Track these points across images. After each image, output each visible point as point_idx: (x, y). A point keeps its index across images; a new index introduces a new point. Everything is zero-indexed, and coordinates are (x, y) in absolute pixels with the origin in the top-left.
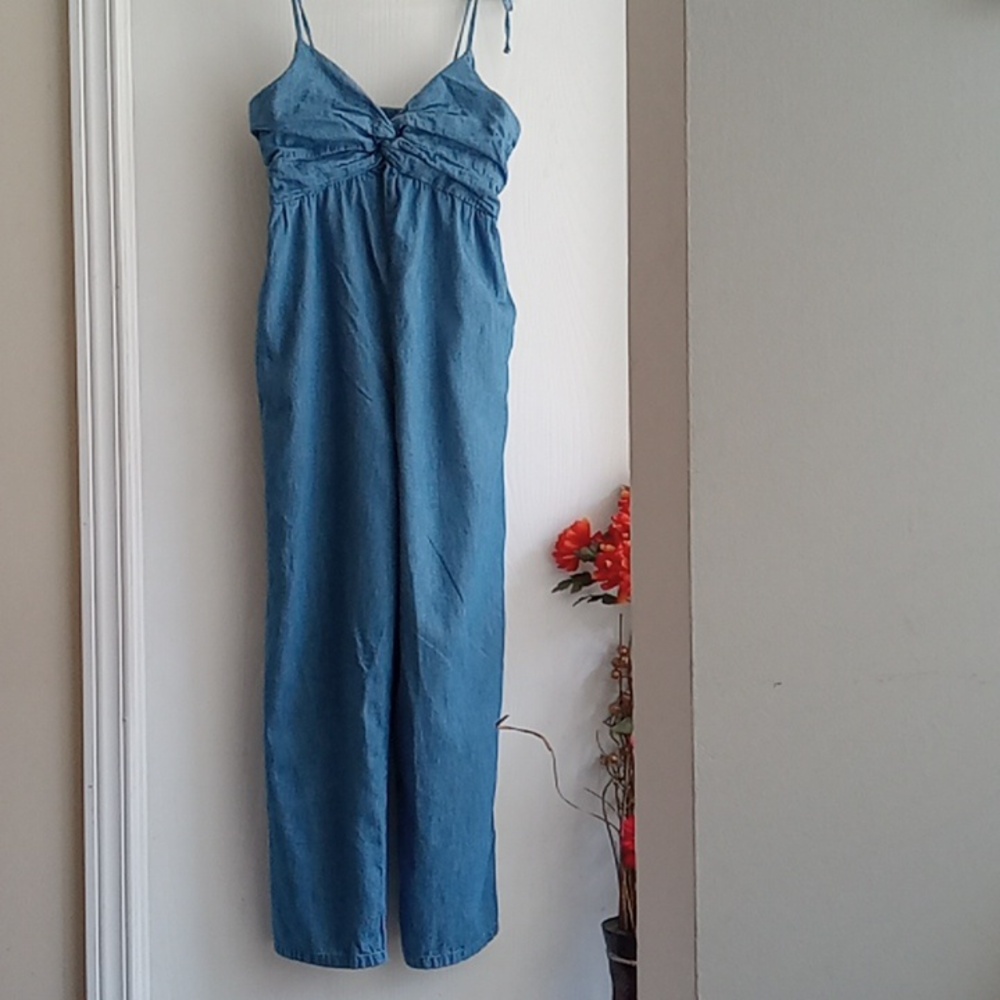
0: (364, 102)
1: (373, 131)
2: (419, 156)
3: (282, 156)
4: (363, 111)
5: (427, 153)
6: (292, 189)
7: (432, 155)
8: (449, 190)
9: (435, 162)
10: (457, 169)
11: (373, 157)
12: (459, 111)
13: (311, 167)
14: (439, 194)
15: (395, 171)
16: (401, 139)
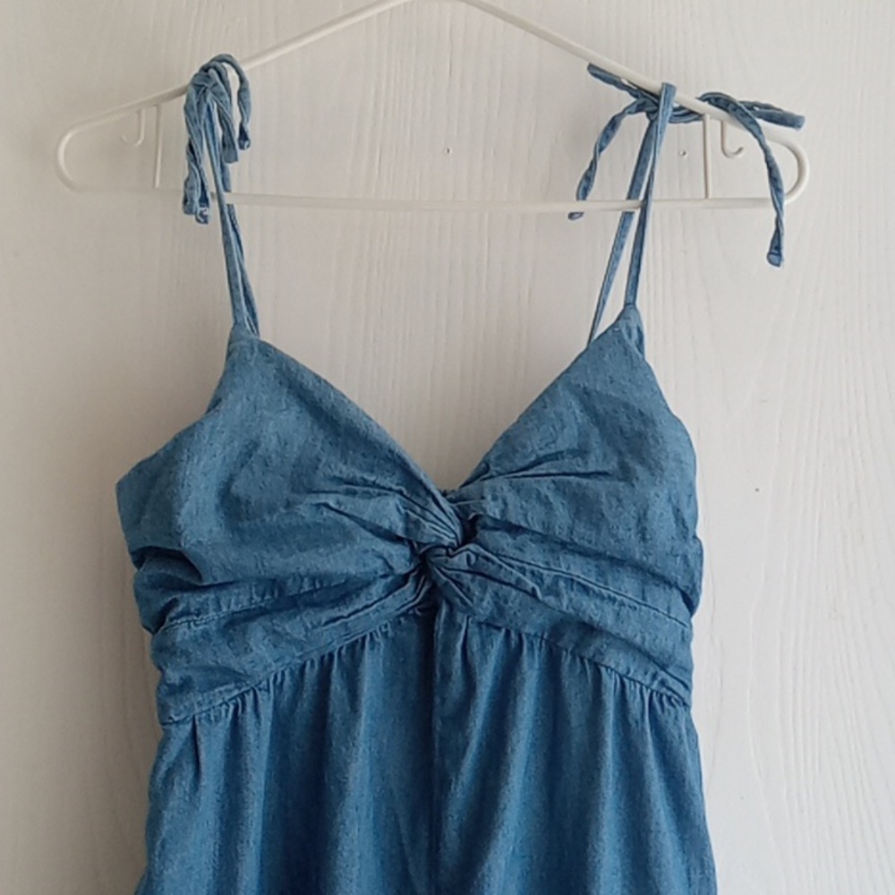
0: (387, 460)
1: (407, 530)
2: (518, 586)
3: (186, 613)
4: (386, 482)
5: (538, 578)
6: (212, 686)
7: (548, 577)
8: (589, 653)
9: (558, 595)
10: (609, 609)
11: (410, 585)
12: (612, 465)
13: (257, 632)
14: (566, 661)
15: (460, 618)
16: (472, 547)
